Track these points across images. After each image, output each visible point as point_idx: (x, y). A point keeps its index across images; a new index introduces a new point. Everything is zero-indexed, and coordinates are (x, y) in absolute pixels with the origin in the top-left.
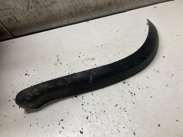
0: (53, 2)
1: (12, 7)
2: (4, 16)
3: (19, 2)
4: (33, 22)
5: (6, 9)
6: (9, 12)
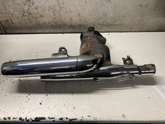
0: (41, 16)
3: (17, 11)
5: (6, 13)
6: (8, 16)
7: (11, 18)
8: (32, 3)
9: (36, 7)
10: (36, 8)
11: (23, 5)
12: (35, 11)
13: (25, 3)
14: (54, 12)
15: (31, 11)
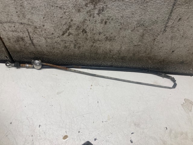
0: (109, 38)
1: (35, 24)
2: (13, 31)
3: (53, 21)
4: (58, 51)
5: (21, 23)
6: (25, 30)
7: (31, 34)
8: (100, 10)
9: (106, 18)
10: (104, 21)
11: (74, 11)
12: (99, 27)
13: (82, 8)
14: (143, 35)
15: (89, 26)
